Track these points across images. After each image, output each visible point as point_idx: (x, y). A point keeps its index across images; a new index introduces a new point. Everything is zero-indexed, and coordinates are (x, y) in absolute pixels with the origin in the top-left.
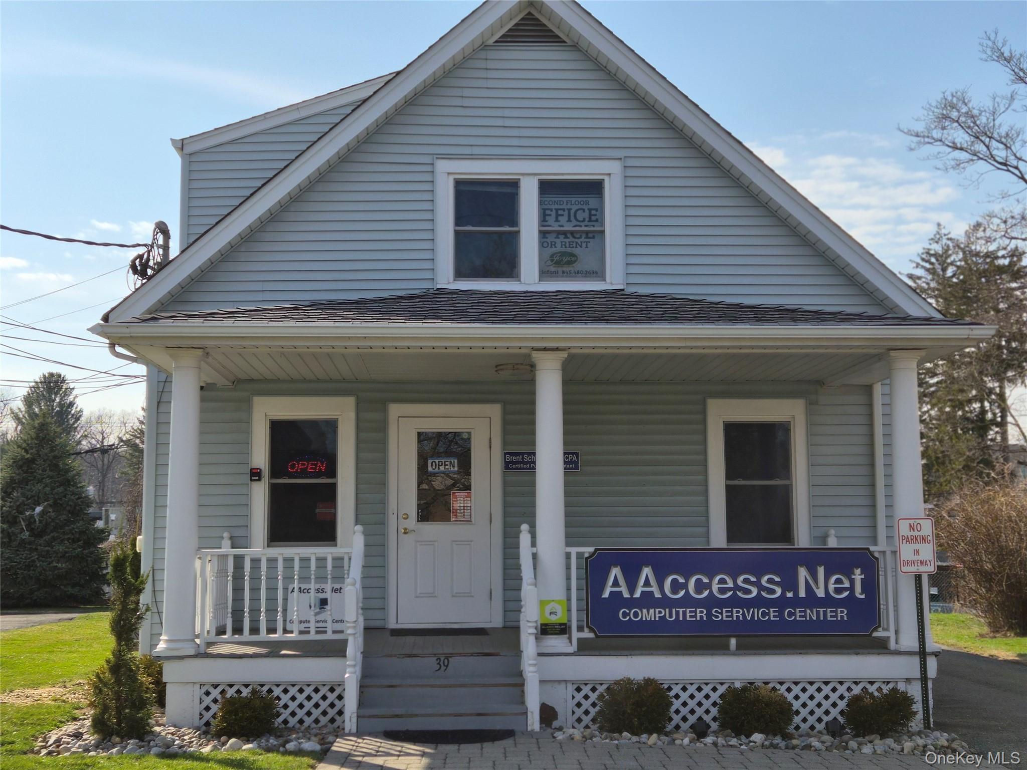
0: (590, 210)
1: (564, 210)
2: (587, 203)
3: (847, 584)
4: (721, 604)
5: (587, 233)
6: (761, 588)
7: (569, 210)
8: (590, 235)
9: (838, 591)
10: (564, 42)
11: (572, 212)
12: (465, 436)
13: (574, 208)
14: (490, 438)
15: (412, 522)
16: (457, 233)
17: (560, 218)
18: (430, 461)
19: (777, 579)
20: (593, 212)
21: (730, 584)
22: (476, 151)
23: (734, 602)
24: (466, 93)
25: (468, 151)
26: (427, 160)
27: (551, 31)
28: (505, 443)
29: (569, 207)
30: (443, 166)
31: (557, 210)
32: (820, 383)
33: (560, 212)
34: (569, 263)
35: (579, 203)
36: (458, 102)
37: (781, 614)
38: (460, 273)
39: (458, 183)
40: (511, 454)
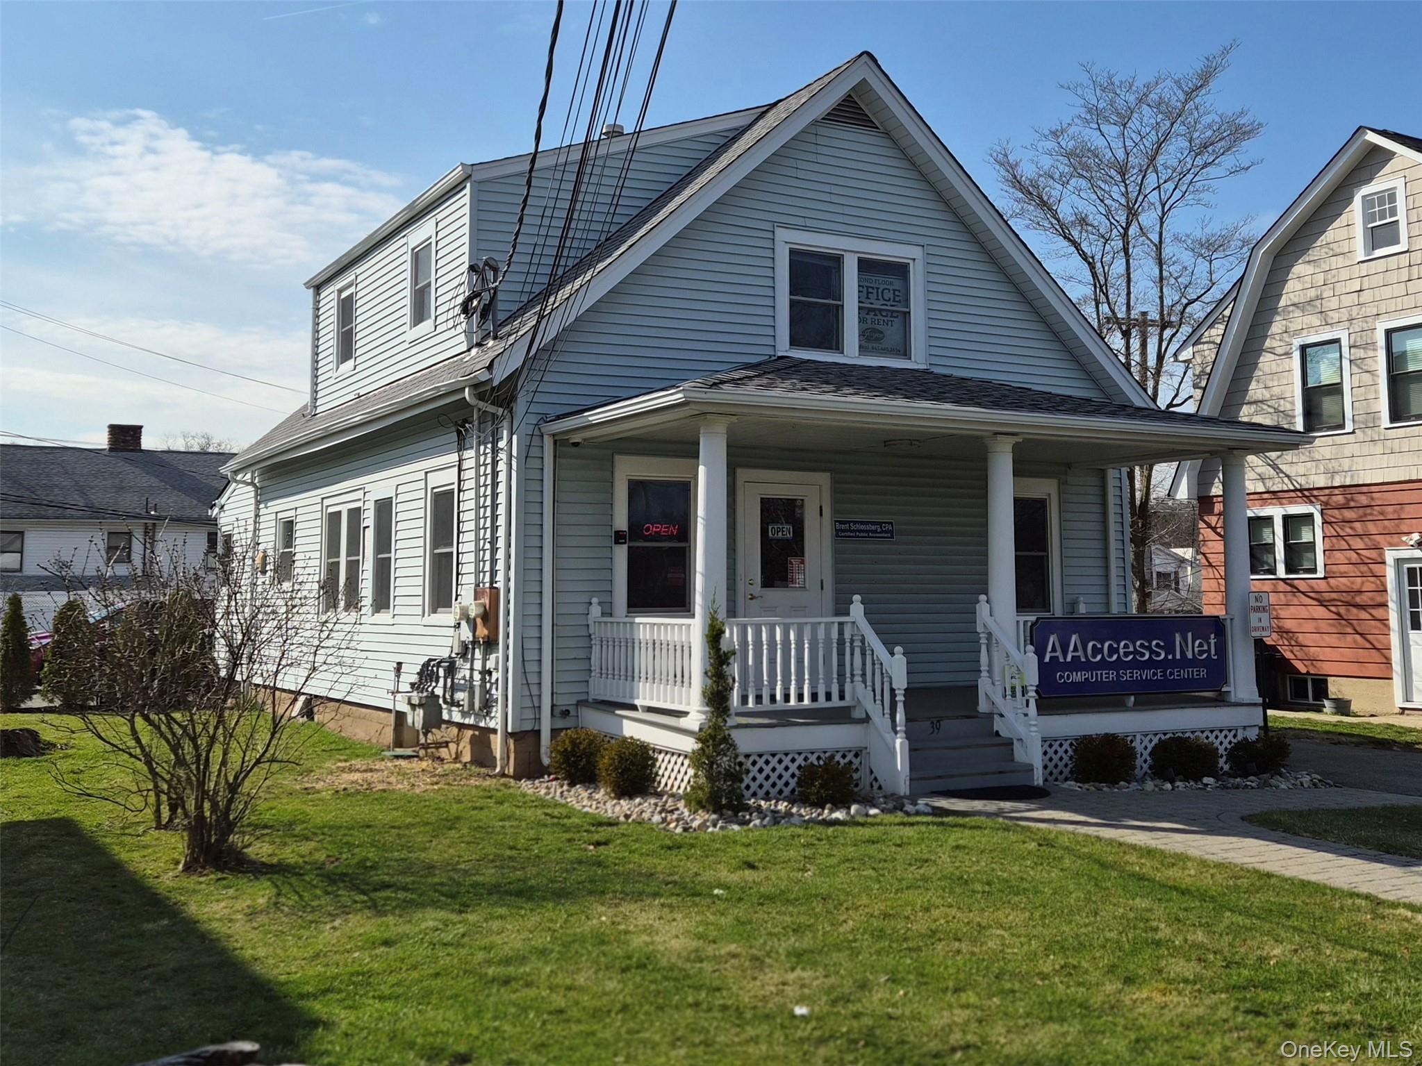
0: (894, 290)
1: (873, 288)
2: (891, 284)
3: (1206, 648)
4: (1127, 665)
5: (893, 312)
6: (1152, 652)
7: (878, 288)
8: (895, 315)
9: (1201, 653)
10: (877, 128)
11: (880, 291)
12: (799, 503)
13: (882, 287)
14: (821, 507)
15: (757, 589)
16: (791, 301)
17: (870, 295)
18: (770, 527)
19: (1162, 644)
20: (897, 293)
21: (1131, 649)
22: (809, 223)
23: (1136, 664)
24: (801, 165)
25: (800, 221)
26: (768, 226)
27: (866, 115)
28: (835, 511)
29: (877, 286)
30: (782, 234)
31: (867, 287)
32: (1069, 466)
33: (870, 290)
34: (877, 340)
35: (885, 283)
36: (792, 173)
37: (1164, 672)
38: (794, 342)
39: (792, 252)
40: (840, 522)
